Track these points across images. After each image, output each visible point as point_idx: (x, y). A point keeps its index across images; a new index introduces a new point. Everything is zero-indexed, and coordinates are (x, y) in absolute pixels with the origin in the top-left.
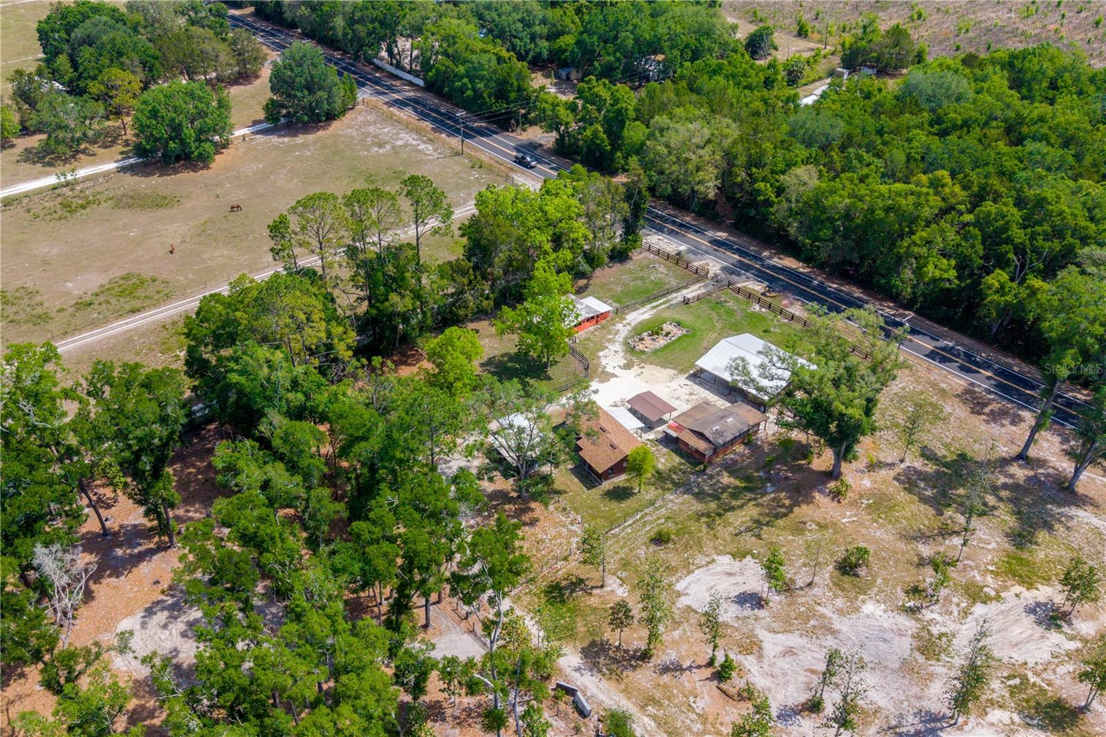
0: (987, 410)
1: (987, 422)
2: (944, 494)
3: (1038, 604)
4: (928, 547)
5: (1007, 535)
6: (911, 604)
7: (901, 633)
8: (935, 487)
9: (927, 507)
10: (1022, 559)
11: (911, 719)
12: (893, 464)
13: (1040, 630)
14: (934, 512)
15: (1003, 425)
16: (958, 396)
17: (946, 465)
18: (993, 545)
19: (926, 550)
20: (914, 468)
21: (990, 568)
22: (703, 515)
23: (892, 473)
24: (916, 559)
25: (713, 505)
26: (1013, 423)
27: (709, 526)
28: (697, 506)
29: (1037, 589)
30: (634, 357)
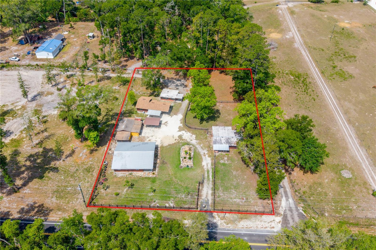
0: (36, 210)
1: (35, 203)
2: (45, 156)
3: (10, 136)
4: (45, 135)
5: (20, 153)
6: (45, 118)
7: (46, 111)
8: (49, 157)
9: (49, 148)
10: (15, 147)
11: (38, 98)
12: (66, 158)
13: (9, 129)
14: (46, 147)
15: (27, 205)
16: (51, 210)
17: (47, 169)
18: (24, 147)
19: (46, 134)
20: (58, 161)
21: (25, 139)
22: (111, 110)
23: (65, 154)
24: (48, 130)
25: (111, 114)
26: (23, 209)
27: (107, 109)
28: (114, 111)
29: (10, 140)
30: (183, 142)
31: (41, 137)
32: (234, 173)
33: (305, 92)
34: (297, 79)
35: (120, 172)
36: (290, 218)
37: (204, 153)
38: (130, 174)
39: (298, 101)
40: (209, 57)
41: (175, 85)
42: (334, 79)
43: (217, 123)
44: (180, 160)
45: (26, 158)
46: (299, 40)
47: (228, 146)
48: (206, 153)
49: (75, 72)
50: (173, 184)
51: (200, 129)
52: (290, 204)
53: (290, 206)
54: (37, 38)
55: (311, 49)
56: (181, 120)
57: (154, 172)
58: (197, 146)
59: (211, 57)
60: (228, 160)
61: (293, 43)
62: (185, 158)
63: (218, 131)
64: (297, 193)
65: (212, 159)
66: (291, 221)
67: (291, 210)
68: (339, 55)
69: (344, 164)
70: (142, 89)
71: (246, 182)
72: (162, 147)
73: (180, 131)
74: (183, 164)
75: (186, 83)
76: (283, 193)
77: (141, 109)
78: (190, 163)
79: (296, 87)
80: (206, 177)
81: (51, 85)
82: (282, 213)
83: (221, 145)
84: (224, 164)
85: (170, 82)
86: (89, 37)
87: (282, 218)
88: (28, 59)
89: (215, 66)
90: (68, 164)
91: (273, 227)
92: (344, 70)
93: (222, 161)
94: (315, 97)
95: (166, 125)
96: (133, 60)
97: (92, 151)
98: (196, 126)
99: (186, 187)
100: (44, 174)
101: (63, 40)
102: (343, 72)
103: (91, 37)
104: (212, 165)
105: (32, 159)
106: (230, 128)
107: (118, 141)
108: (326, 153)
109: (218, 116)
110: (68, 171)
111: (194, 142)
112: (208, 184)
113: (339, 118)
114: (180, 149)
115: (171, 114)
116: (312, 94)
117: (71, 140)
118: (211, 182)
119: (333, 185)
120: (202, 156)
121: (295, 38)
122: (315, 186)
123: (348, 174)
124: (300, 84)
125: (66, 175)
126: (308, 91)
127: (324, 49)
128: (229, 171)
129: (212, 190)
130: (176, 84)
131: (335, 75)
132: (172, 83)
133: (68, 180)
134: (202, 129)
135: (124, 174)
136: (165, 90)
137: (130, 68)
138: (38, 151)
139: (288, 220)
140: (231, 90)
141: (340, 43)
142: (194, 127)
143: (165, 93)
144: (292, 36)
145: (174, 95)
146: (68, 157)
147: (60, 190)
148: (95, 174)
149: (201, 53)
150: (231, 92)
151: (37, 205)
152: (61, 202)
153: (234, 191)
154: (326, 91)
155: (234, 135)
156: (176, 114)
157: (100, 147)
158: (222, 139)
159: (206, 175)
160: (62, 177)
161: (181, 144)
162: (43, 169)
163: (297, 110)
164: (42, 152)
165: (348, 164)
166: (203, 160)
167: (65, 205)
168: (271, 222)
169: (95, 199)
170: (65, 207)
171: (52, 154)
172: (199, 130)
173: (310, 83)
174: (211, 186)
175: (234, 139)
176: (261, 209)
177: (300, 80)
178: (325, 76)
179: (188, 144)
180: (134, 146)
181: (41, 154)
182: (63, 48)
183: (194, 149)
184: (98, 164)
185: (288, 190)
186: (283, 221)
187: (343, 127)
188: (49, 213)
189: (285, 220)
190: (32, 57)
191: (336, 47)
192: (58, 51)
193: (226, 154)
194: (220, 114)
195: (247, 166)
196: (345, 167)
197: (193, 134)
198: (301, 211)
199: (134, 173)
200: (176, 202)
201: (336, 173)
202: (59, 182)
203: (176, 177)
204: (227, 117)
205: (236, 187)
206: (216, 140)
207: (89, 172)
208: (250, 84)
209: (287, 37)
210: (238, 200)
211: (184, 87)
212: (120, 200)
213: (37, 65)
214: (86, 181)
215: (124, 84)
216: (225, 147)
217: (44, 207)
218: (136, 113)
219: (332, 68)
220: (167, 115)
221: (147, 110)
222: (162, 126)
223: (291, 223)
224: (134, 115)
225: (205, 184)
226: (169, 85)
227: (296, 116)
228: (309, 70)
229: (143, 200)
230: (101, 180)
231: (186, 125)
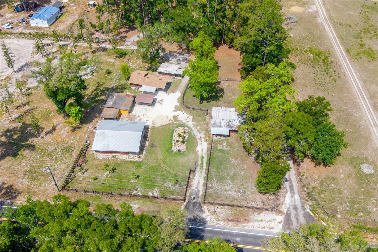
0: (4, 191)
1: (4, 184)
2: (23, 132)
4: (27, 109)
6: (29, 91)
7: (31, 83)
8: (27, 133)
9: (29, 123)
11: (26, 68)
12: (46, 135)
14: (26, 122)
16: (20, 193)
17: (23, 146)
18: (2, 121)
19: (28, 107)
20: (36, 138)
22: (103, 85)
23: (45, 130)
24: (30, 103)
25: (101, 88)
27: (98, 82)
28: (105, 86)
30: (178, 123)
31: (22, 111)
32: (233, 161)
33: (325, 72)
34: (317, 57)
35: (102, 154)
36: (294, 218)
37: (201, 137)
38: (113, 157)
39: (315, 82)
40: (217, 28)
41: (176, 59)
42: (361, 58)
43: (219, 103)
44: (171, 144)
45: (2, 132)
46: (324, 15)
47: (228, 130)
48: (203, 136)
49: (69, 43)
50: (161, 171)
51: (199, 110)
52: (295, 201)
53: (295, 203)
54: (33, 5)
55: (336, 24)
56: (179, 98)
57: (141, 155)
58: (193, 129)
59: (219, 28)
60: (227, 146)
61: (316, 17)
62: (177, 141)
63: (219, 113)
64: (305, 189)
65: (208, 144)
66: (294, 221)
67: (295, 208)
68: (369, 32)
69: (365, 157)
70: (139, 63)
71: (246, 173)
72: (153, 128)
73: (175, 111)
74: (175, 148)
75: (190, 57)
76: (288, 188)
77: (135, 85)
78: (183, 147)
79: (315, 66)
80: (199, 165)
81: (41, 55)
82: (285, 211)
83: (220, 129)
84: (222, 151)
85: (172, 56)
86: (89, 5)
87: (285, 218)
88: (22, 26)
89: (224, 40)
90: (46, 142)
91: (273, 228)
92: (373, 49)
93: (220, 147)
94: (337, 78)
95: (161, 103)
96: (134, 31)
97: (74, 129)
98: (194, 106)
99: (175, 174)
100: (18, 151)
101: (61, 8)
102: (372, 51)
103: (91, 5)
104: (207, 151)
105: (9, 134)
106: (233, 109)
107: (106, 119)
108: (344, 142)
109: (221, 95)
110: (45, 149)
111: (190, 124)
112: (201, 172)
113: (363, 103)
114: (173, 131)
115: (169, 91)
116: (333, 75)
117: (54, 115)
118: (204, 170)
119: (350, 181)
120: (198, 140)
121: (319, 12)
122: (327, 181)
123: (370, 168)
124: (320, 63)
125: (43, 154)
126: (329, 71)
127: (352, 25)
128: (227, 159)
129: (204, 179)
130: (178, 58)
131: (361, 55)
132: (174, 57)
133: (44, 160)
134: (201, 110)
135: (106, 156)
136: (164, 64)
137: (129, 40)
138: (16, 126)
139: (292, 221)
140: (240, 67)
141: (370, 18)
142: (192, 107)
143: (163, 68)
144: (316, 9)
145: (173, 70)
146: (47, 134)
147: (33, 170)
148: (75, 154)
149: (207, 23)
150: (239, 69)
151: (5, 186)
152: (33, 184)
153: (230, 182)
154: (351, 71)
155: (236, 118)
156: (173, 91)
157: (84, 125)
158: (222, 121)
159: (200, 162)
160: (38, 156)
161: (175, 126)
162: (18, 146)
163: (314, 91)
164: (20, 128)
165: (369, 157)
166: (199, 145)
167: (36, 188)
168: (271, 221)
169: (70, 183)
170: (36, 190)
171: (30, 130)
172: (197, 111)
173: (332, 62)
174: (204, 174)
175: (236, 122)
176: (260, 205)
177: (320, 59)
178: (350, 55)
179: (183, 126)
180: (120, 125)
181: (19, 129)
182: (60, 17)
183: (190, 132)
184: (80, 143)
185: (295, 184)
186: (285, 221)
187: (367, 113)
188: (17, 196)
189: (288, 220)
190: (26, 25)
191: (366, 23)
192: (55, 20)
193: (225, 140)
194: (224, 93)
195: (249, 154)
196: (366, 160)
197: (190, 115)
198: (308, 210)
199: (118, 156)
200: (161, 192)
201: (355, 167)
202: (33, 161)
203: (164, 163)
204: (231, 97)
205: (233, 178)
206: (215, 122)
207: (68, 151)
208: (260, 58)
209: (310, 10)
210: (233, 193)
211: (186, 62)
212: (98, 186)
213: (30, 34)
214: (63, 162)
215: (121, 57)
216: (226, 131)
217: (13, 189)
218: (129, 89)
219: (359, 46)
220: (163, 92)
221: (141, 86)
222: (156, 104)
223: (295, 224)
224: (127, 90)
225: (197, 173)
226: (170, 59)
227: (310, 97)
228: (332, 47)
229: (124, 187)
230: (80, 162)
231: (183, 104)
